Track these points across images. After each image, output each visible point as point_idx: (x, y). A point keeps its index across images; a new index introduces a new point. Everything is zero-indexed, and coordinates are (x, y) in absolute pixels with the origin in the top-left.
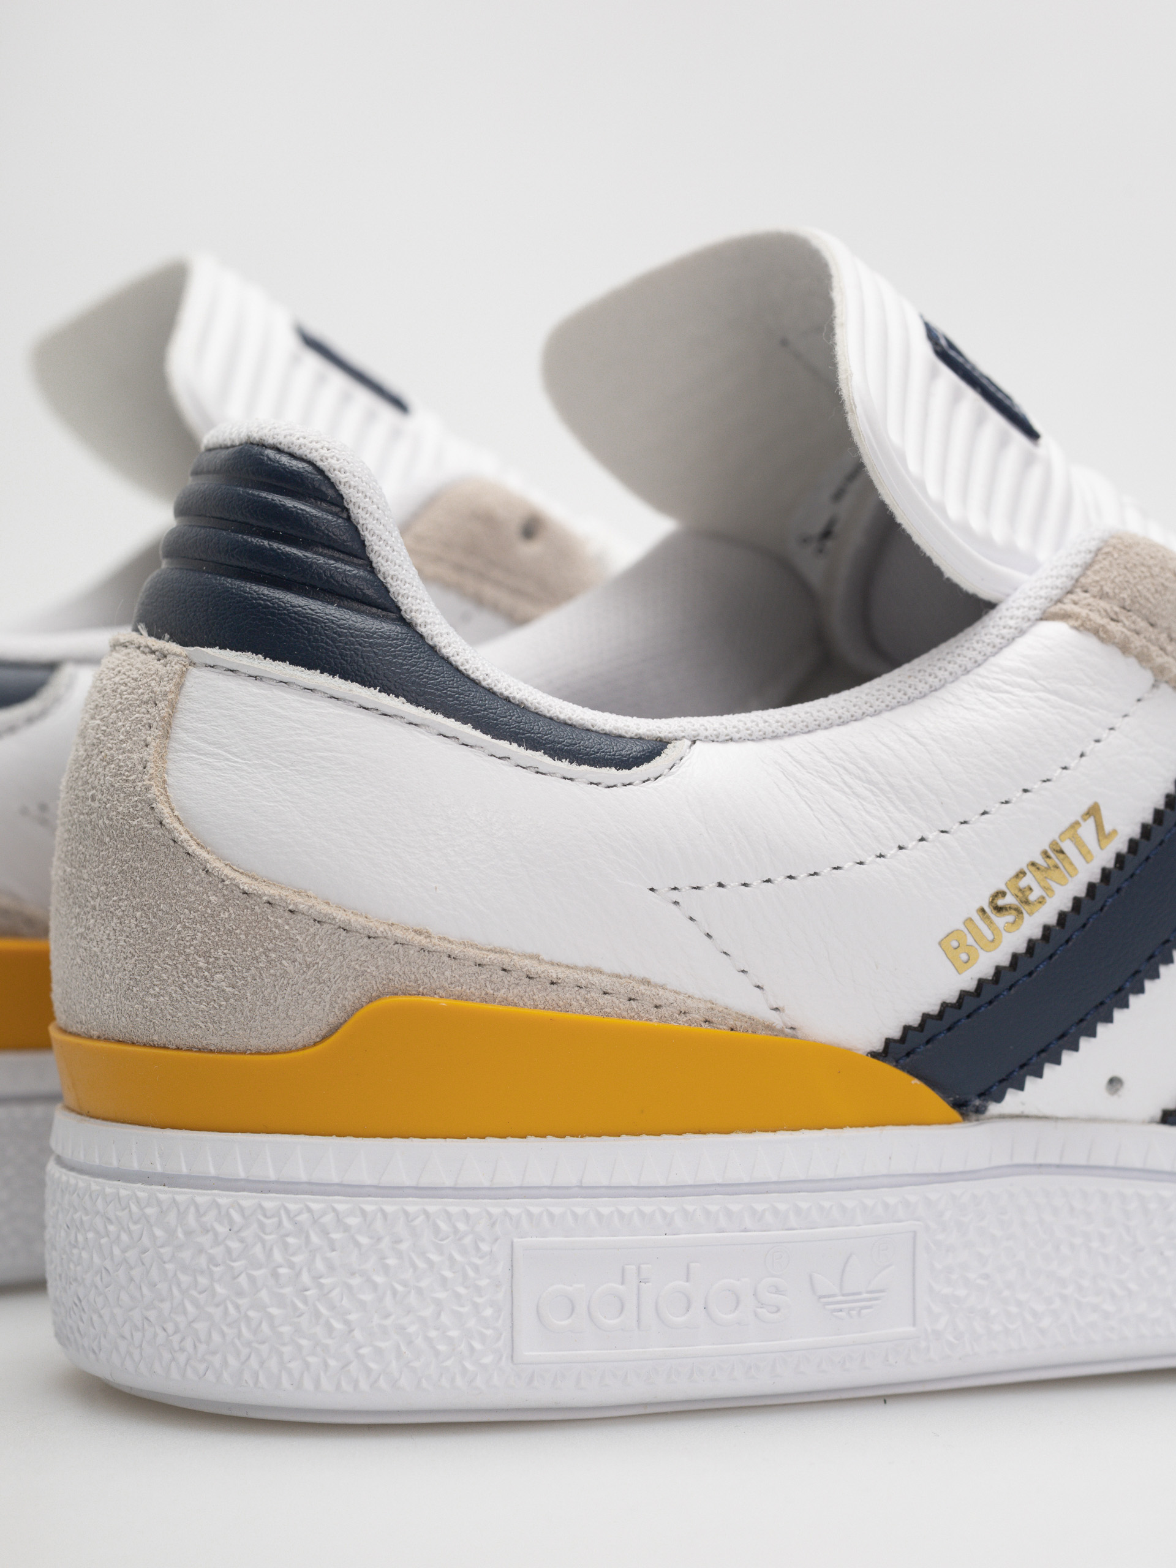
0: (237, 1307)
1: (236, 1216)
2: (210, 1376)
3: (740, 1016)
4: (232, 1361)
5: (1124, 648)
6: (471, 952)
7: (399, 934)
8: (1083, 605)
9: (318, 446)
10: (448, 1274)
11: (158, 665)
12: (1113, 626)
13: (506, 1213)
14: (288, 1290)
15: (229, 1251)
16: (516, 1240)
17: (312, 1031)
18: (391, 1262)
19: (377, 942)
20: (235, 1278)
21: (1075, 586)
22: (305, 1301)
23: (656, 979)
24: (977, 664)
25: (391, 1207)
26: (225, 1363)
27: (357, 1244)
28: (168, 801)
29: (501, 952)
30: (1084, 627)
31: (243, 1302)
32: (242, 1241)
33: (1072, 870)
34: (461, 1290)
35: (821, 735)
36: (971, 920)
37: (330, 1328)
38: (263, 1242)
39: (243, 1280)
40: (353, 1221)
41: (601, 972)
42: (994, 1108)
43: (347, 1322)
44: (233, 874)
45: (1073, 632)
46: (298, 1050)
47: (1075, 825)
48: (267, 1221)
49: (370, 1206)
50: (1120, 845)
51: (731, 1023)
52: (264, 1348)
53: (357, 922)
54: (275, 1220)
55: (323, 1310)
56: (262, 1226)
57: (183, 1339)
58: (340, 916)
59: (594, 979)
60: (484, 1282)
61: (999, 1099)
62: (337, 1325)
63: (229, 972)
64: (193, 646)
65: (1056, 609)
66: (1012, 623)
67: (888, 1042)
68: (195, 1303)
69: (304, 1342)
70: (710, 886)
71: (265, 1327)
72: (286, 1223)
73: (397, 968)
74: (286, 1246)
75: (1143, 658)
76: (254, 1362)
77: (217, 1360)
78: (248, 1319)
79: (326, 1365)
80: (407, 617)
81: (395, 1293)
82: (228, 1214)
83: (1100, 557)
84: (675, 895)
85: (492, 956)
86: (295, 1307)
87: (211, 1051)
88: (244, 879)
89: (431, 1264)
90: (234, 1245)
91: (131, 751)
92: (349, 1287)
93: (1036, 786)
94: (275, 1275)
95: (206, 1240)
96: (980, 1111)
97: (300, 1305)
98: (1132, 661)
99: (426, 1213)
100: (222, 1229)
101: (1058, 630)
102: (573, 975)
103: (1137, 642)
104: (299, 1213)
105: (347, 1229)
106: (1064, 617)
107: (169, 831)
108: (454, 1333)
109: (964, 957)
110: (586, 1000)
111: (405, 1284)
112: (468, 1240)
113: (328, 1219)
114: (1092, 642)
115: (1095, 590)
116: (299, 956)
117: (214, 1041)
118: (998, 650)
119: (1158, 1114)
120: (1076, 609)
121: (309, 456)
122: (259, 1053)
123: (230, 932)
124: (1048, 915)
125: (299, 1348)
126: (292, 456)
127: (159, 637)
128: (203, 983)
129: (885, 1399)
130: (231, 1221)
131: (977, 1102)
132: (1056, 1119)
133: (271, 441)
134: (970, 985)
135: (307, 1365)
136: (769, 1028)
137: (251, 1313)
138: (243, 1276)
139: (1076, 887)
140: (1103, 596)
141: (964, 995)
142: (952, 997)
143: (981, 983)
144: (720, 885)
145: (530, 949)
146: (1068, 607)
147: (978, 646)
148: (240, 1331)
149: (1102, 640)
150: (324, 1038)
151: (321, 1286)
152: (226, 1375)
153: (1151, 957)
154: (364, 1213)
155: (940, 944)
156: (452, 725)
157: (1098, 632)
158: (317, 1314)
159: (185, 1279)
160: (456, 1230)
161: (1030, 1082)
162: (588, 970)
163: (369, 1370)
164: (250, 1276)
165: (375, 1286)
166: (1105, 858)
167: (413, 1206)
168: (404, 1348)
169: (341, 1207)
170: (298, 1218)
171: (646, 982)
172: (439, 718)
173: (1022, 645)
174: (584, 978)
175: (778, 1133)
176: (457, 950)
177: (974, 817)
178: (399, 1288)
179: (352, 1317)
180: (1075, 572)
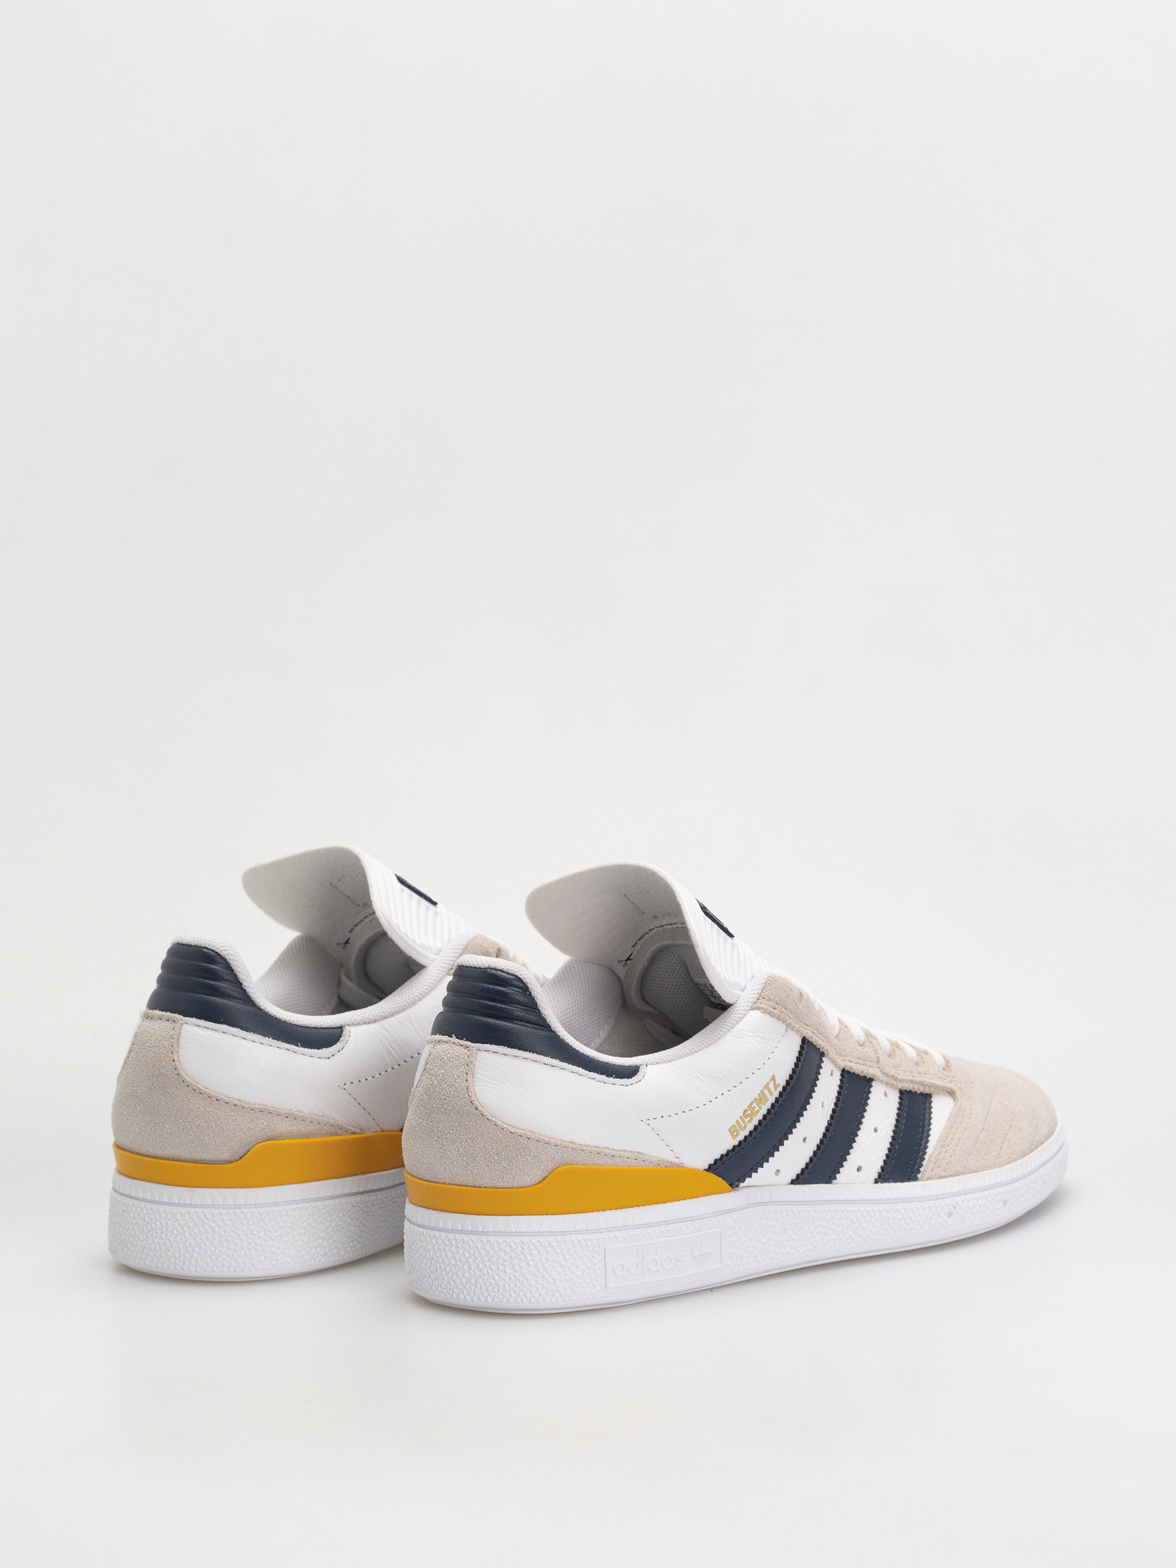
0: (515, 1276)
1: (513, 1245)
2: (504, 1300)
3: (668, 1162)
4: (513, 1295)
5: (778, 1019)
6: (589, 1148)
7: (566, 1144)
8: (764, 1004)
9: (518, 970)
10: (586, 1260)
11: (466, 1051)
12: (775, 1011)
13: (603, 1237)
14: (533, 1269)
15: (511, 1257)
16: (606, 1247)
17: (537, 1179)
18: (567, 1257)
19: (558, 1147)
20: (513, 1266)
21: (761, 997)
22: (539, 1272)
23: (643, 1152)
24: (732, 1028)
25: (566, 1238)
26: (510, 1295)
27: (556, 1252)
28: (478, 1101)
29: (597, 1147)
30: (765, 1011)
31: (517, 1274)
32: (516, 1253)
33: (767, 1100)
34: (590, 1265)
35: (686, 1059)
36: (738, 1121)
37: (548, 1281)
38: (523, 1254)
39: (517, 1267)
40: (554, 1244)
41: (627, 1151)
42: (742, 1185)
43: (554, 1279)
44: (506, 1126)
45: (763, 1014)
46: (531, 1186)
47: (768, 1083)
48: (525, 1246)
49: (559, 1238)
50: (780, 1089)
51: (666, 1164)
52: (525, 1290)
53: (552, 1141)
54: (527, 1246)
55: (546, 1275)
56: (522, 1248)
57: (493, 1288)
58: (546, 1139)
59: (626, 1154)
60: (596, 1262)
61: (743, 1181)
62: (550, 1280)
63: (507, 1161)
64: (477, 1043)
65: (755, 1005)
66: (742, 1012)
67: (710, 1165)
68: (499, 1276)
69: (540, 1287)
70: (659, 1117)
71: (525, 1282)
72: (531, 1246)
73: (565, 1156)
74: (532, 1254)
75: (784, 1021)
76: (521, 1294)
77: (507, 1295)
78: (518, 1280)
79: (547, 1294)
80: (553, 1029)
81: (569, 1267)
82: (510, 1244)
83: (767, 985)
84: (648, 1122)
85: (595, 1149)
86: (536, 1275)
87: (499, 1188)
88: (511, 1128)
89: (580, 1257)
90: (513, 1255)
91: (461, 1083)
92: (554, 1267)
93: (756, 1072)
94: (528, 1264)
95: (502, 1254)
96: (737, 1186)
97: (537, 1274)
98: (780, 1022)
99: (578, 1239)
100: (508, 1250)
101: (756, 1013)
102: (619, 1153)
103: (782, 1016)
104: (536, 1242)
105: (552, 1247)
106: (759, 1008)
107: (480, 1111)
108: (588, 1280)
109: (736, 1134)
110: (623, 1161)
111: (572, 1264)
112: (591, 1248)
113: (546, 1244)
114: (768, 1017)
115: (767, 998)
116: (532, 1154)
117: (500, 1184)
118: (738, 1022)
119: (790, 1181)
120: (762, 1005)
121: (516, 974)
122: (517, 1188)
123: (507, 1146)
124: (760, 1117)
125: (538, 1289)
126: (508, 973)
127: (462, 1039)
128: (496, 1164)
129: (711, 1290)
130: (511, 1247)
131: (737, 1183)
132: (759, 1186)
133: (499, 968)
134: (736, 1143)
135: (540, 1294)
136: (676, 1165)
137: (520, 1278)
138: (517, 1265)
139: (768, 1106)
140: (770, 1000)
141: (734, 1147)
142: (730, 1148)
143: (740, 1142)
144: (662, 1117)
145: (605, 1145)
146: (759, 1005)
147: (732, 1021)
148: (516, 1284)
149: (772, 1016)
150: (540, 1182)
151: (544, 1267)
152: (510, 1299)
153: (790, 1127)
154: (558, 1241)
155: (729, 1130)
156: (575, 1068)
157: (770, 1014)
158: (544, 1277)
159: (494, 1268)
160: (587, 1245)
161: (754, 1175)
162: (622, 1151)
163: (561, 1295)
164: (519, 1265)
165: (562, 1265)
166: (776, 1094)
167: (574, 1238)
168: (572, 1286)
169: (550, 1240)
170: (536, 1245)
171: (640, 1153)
172: (571, 1066)
173: (745, 1021)
174: (622, 1154)
175: (681, 1201)
176: (584, 1148)
177: (738, 1085)
178: (570, 1266)
179: (555, 1277)
180: (760, 991)
